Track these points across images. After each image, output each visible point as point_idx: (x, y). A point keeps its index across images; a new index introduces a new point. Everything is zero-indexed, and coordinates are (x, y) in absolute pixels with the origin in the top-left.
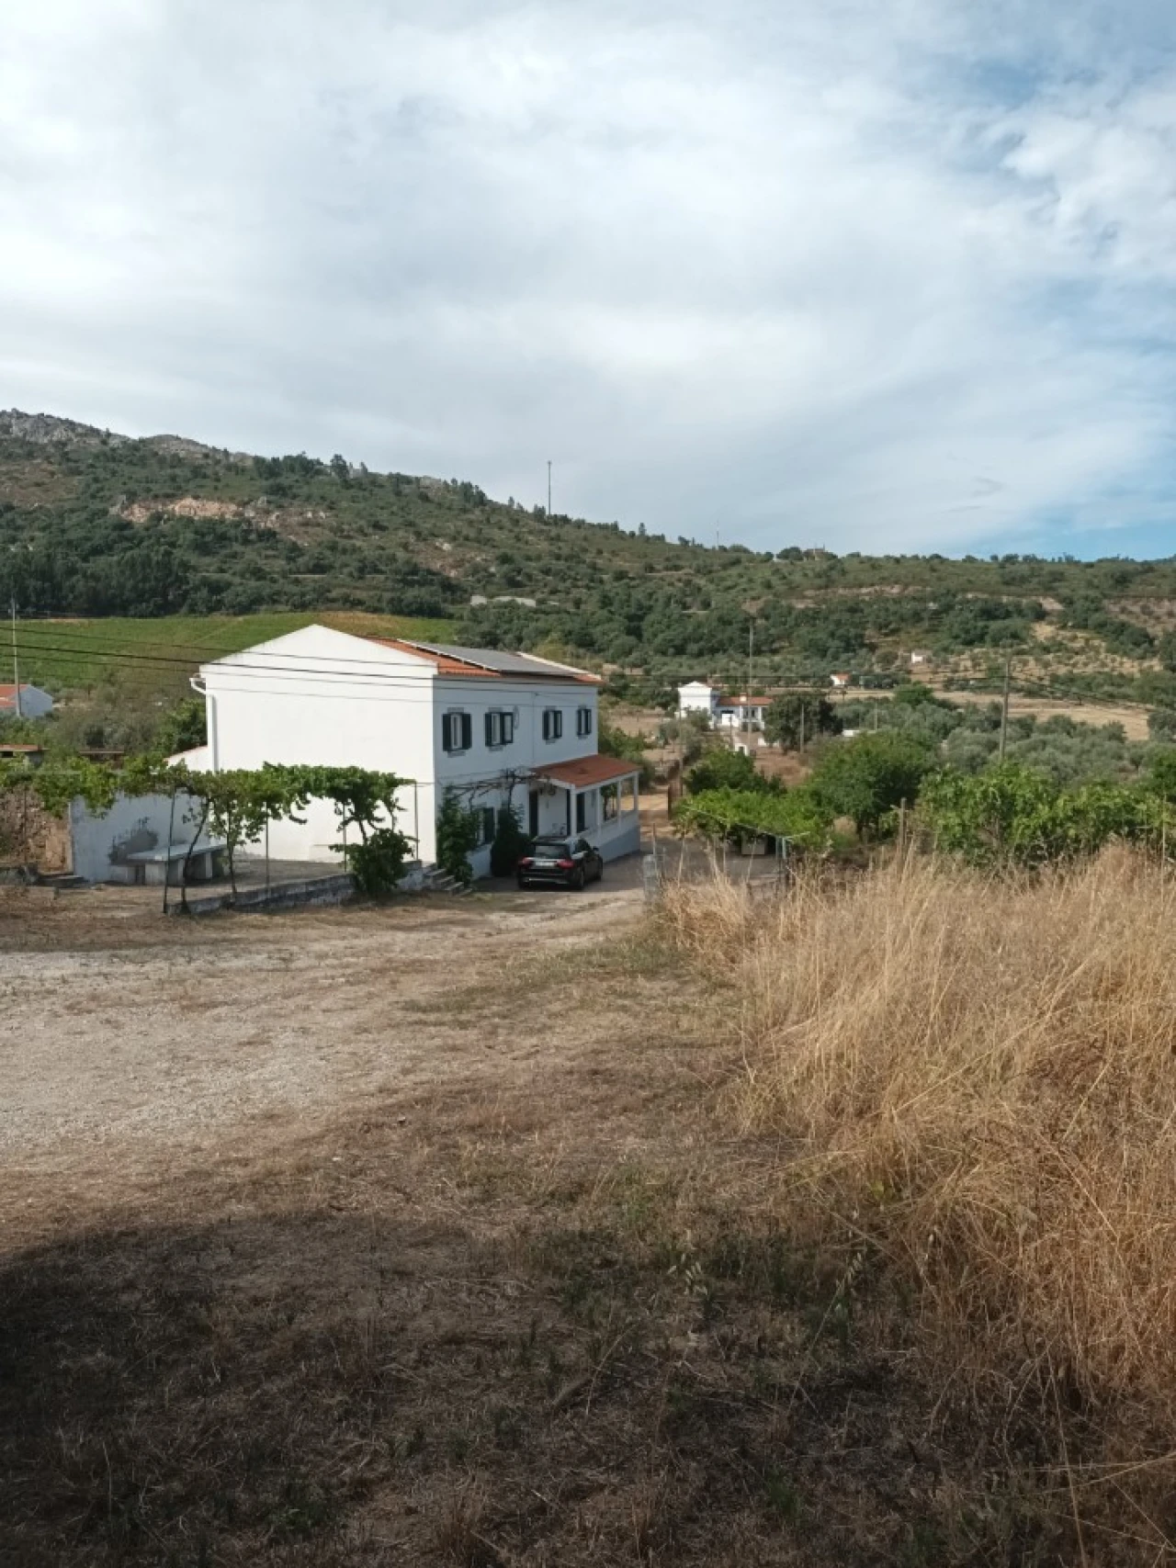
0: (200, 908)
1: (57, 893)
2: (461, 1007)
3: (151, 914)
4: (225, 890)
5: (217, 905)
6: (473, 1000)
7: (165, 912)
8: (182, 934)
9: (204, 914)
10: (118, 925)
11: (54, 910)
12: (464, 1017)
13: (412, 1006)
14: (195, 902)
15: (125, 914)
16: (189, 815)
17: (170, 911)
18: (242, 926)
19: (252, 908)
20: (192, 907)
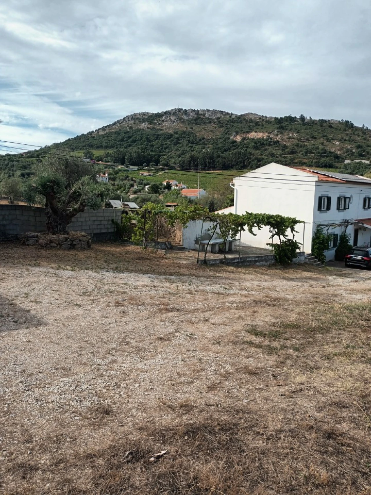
0: (211, 263)
1: (166, 252)
3: (193, 264)
4: (221, 256)
5: (218, 262)
7: (198, 263)
8: (200, 273)
9: (213, 265)
10: (179, 266)
11: (162, 258)
14: (209, 260)
15: (184, 262)
17: (199, 262)
18: (225, 271)
19: (229, 264)
20: (208, 262)
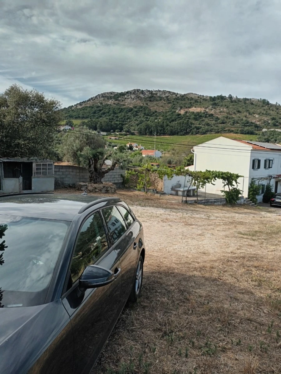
0: (190, 202)
1: (160, 195)
2: (253, 235)
3: (179, 202)
4: (195, 199)
5: (193, 202)
6: (257, 234)
7: (182, 202)
8: (185, 207)
9: (190, 204)
10: (172, 204)
11: (159, 199)
12: (254, 238)
13: (240, 233)
14: (188, 201)
15: (174, 202)
16: (189, 181)
17: (183, 202)
18: (199, 207)
19: (201, 204)
20: (188, 202)
